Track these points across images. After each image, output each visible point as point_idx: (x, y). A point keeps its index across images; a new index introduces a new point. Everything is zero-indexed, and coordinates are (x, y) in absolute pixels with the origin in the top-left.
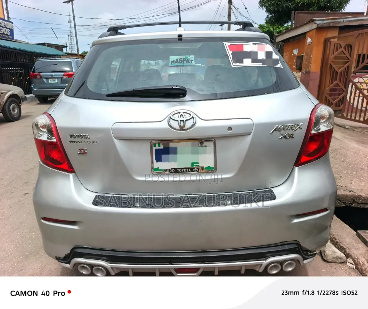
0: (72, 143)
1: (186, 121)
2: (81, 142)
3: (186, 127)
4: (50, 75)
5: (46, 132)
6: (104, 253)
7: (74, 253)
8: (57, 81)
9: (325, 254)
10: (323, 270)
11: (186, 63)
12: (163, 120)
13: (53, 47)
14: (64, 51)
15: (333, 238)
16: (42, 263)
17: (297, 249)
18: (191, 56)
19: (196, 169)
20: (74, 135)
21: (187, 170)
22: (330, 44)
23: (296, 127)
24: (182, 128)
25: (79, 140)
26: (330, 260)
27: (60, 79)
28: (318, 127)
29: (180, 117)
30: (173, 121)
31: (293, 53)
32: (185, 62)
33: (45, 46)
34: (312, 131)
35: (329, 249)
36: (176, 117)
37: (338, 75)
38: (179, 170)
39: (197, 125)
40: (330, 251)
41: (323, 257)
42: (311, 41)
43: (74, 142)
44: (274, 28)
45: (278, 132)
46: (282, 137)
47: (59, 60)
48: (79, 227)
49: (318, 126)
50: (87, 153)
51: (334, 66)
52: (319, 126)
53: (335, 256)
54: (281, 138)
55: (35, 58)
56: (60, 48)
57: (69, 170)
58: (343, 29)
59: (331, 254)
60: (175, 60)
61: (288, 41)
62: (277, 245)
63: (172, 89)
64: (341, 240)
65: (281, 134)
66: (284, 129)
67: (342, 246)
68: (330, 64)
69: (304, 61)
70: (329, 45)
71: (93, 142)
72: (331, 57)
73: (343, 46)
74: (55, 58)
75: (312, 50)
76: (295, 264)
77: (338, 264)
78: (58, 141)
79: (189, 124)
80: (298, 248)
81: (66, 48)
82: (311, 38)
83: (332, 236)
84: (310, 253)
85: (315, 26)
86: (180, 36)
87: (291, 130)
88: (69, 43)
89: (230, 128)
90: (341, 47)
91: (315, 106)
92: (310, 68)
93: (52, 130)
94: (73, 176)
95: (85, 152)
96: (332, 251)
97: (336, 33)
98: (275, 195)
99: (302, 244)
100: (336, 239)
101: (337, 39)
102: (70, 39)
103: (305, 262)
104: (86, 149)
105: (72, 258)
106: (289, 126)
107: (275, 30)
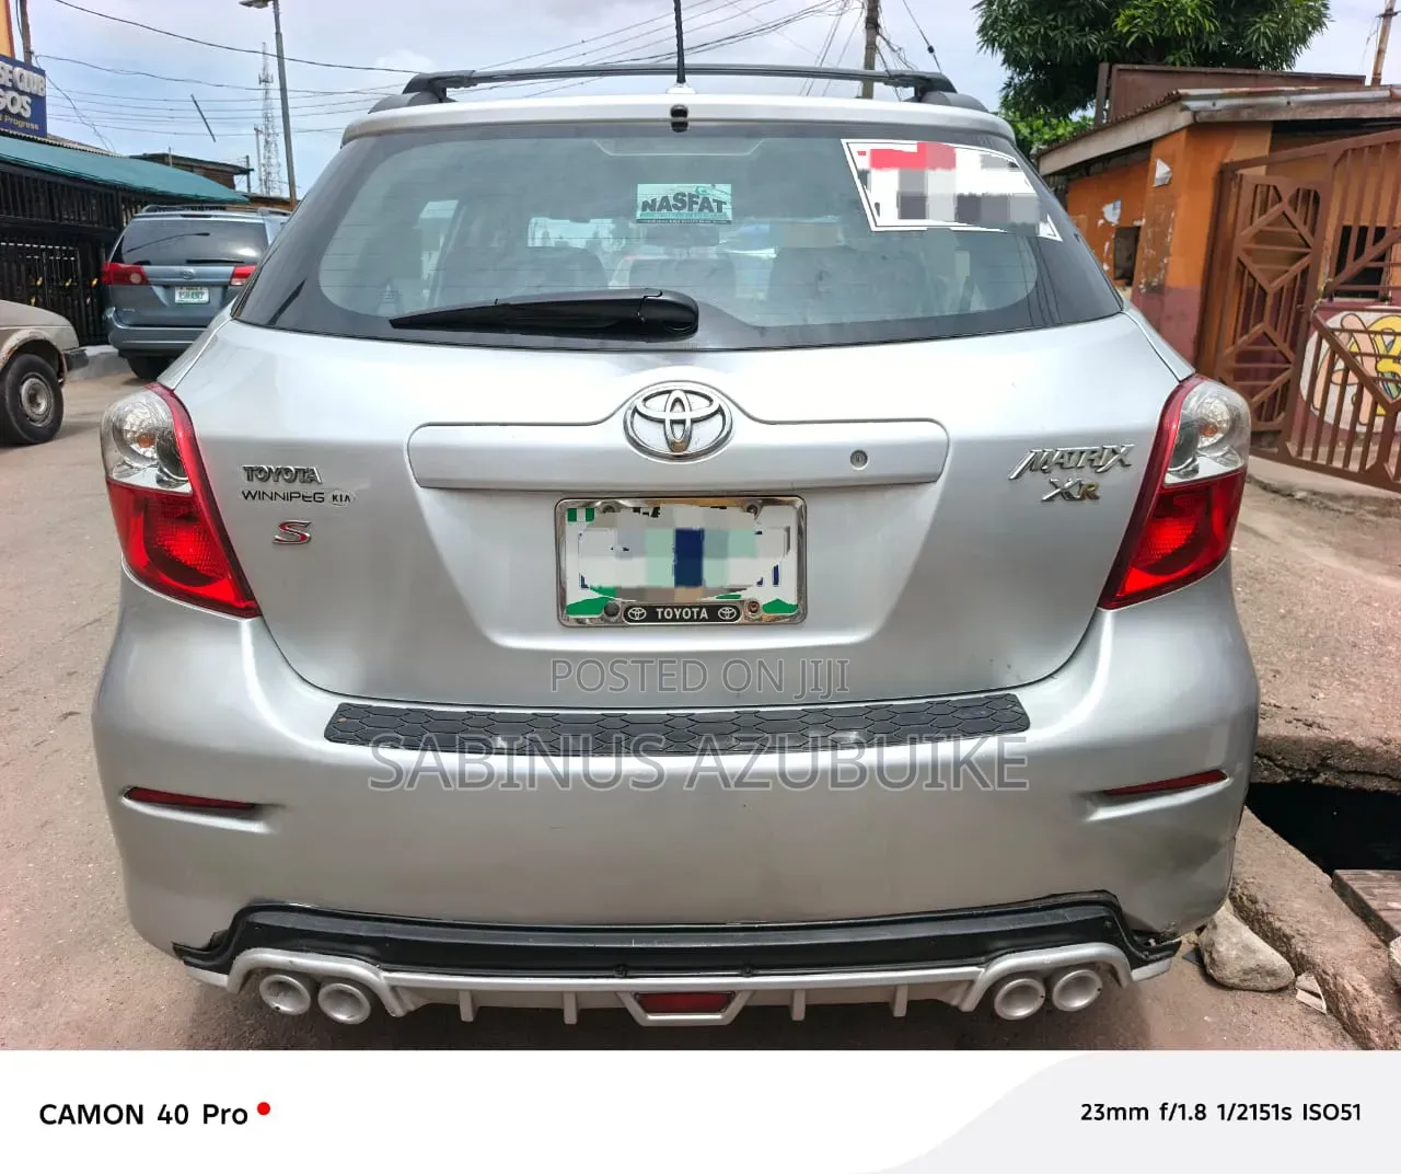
0: (253, 498)
1: (695, 425)
2: (289, 497)
3: (692, 448)
4: (182, 274)
5: (152, 459)
6: (364, 930)
7: (248, 929)
8: (205, 298)
9: (1215, 956)
10: (1206, 1018)
11: (701, 210)
12: (608, 418)
13: (195, 170)
14: (237, 189)
15: (1245, 898)
16: (118, 977)
17: (1108, 923)
18: (718, 186)
19: (727, 611)
20: (261, 470)
21: (692, 612)
22: (1240, 187)
23: (1107, 460)
24: (679, 451)
25: (282, 487)
26: (1231, 981)
27: (219, 291)
28: (1190, 464)
29: (672, 409)
30: (644, 420)
31: (1104, 219)
32: (695, 206)
33: (168, 164)
34: (1168, 475)
35: (1229, 938)
36: (657, 407)
37: (1269, 301)
38: (662, 613)
39: (737, 440)
40: (1232, 943)
41: (1208, 967)
42: (1168, 173)
43: (262, 495)
44: (1034, 128)
45: (1039, 473)
46: (1053, 496)
47: (216, 216)
48: (268, 824)
49: (1190, 460)
50: (310, 538)
51: (1254, 268)
52: (1194, 460)
53: (1252, 964)
54: (1051, 499)
55: (125, 210)
56: (223, 173)
57: (237, 605)
58: (1288, 132)
59: (1238, 957)
60: (659, 200)
61: (1083, 172)
62: (1032, 905)
63: (643, 303)
64: (1276, 906)
65: (1052, 483)
66: (1061, 464)
67: (1280, 929)
68: (1239, 260)
69: (1145, 244)
70: (1234, 190)
71: (334, 498)
72: (1243, 233)
73: (1287, 195)
74: (201, 209)
75: (1172, 207)
76: (1099, 984)
77: (1262, 995)
78: (199, 494)
79: (704, 435)
80: (1111, 919)
81: (245, 177)
82: (1169, 161)
83: (1239, 891)
84: (1157, 942)
85: (1183, 119)
86: (679, 112)
87: (1088, 468)
88: (259, 160)
89: (859, 456)
90: (1280, 199)
91: (1178, 383)
92: (1166, 272)
93: (176, 450)
94: (253, 627)
95: (304, 537)
96: (1239, 946)
97: (1259, 146)
98: (1024, 714)
99: (1127, 908)
100: (1254, 902)
101: (1264, 167)
102: (262, 143)
103: (1137, 974)
104: (308, 524)
105: (239, 950)
106: (1082, 453)
107: (1035, 135)
